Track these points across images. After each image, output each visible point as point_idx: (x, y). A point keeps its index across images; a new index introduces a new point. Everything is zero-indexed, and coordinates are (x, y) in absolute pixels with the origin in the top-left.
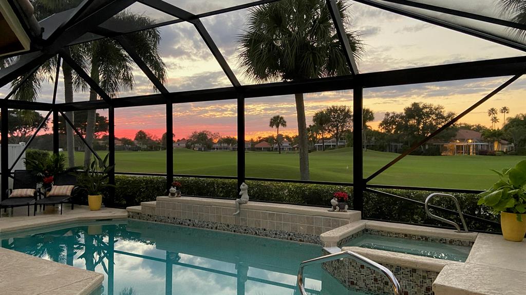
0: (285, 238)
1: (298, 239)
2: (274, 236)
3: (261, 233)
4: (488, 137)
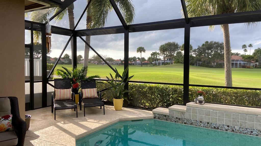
4: (247, 59)
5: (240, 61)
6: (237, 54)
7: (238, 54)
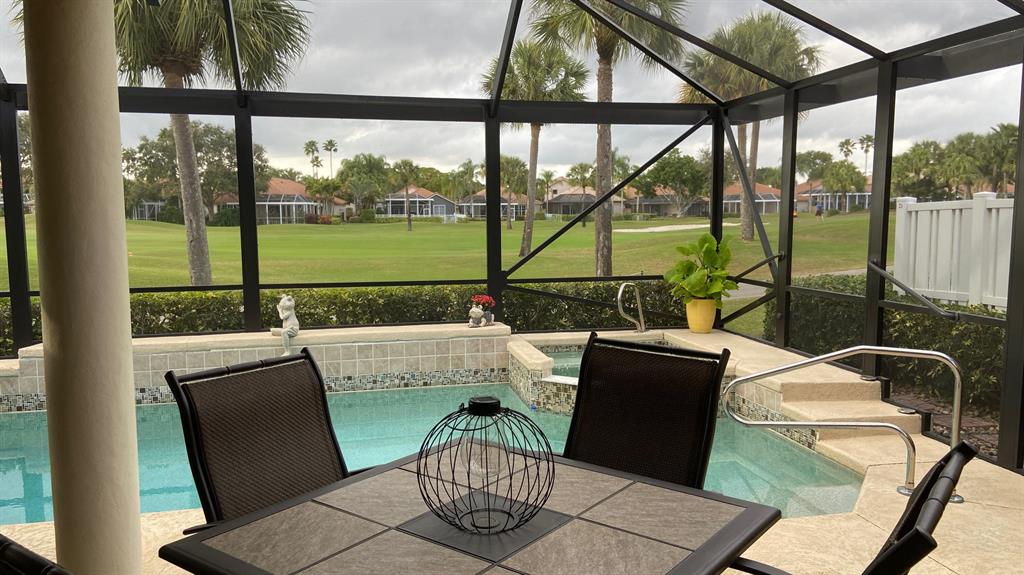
0: (394, 386)
1: (421, 383)
2: (369, 386)
3: (340, 386)
4: (318, 192)
5: (298, 200)
6: (291, 175)
7: (295, 174)
